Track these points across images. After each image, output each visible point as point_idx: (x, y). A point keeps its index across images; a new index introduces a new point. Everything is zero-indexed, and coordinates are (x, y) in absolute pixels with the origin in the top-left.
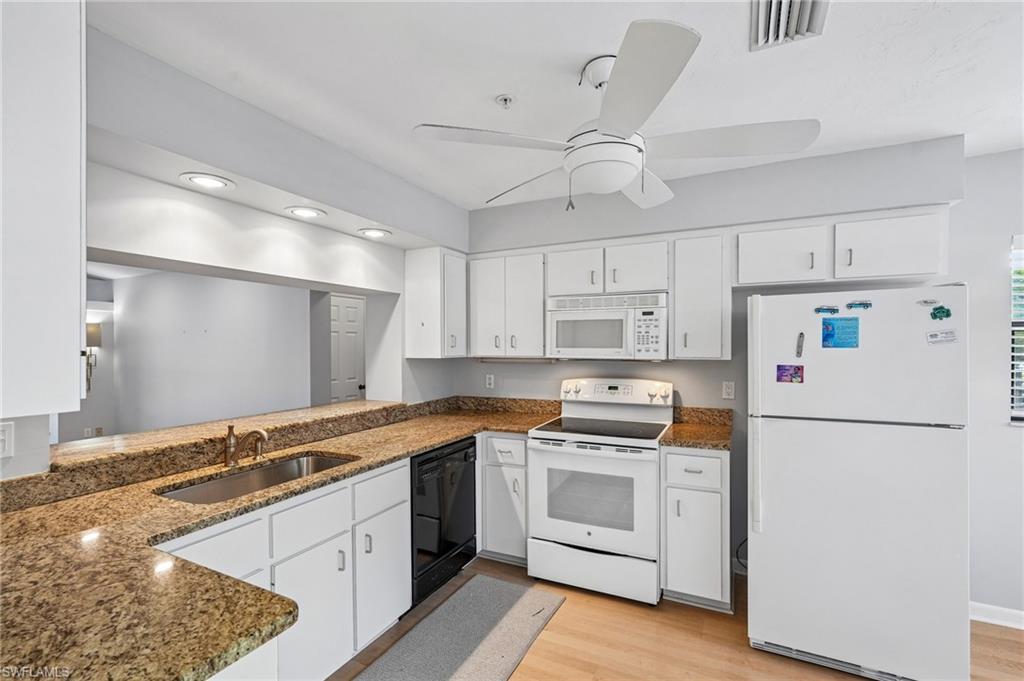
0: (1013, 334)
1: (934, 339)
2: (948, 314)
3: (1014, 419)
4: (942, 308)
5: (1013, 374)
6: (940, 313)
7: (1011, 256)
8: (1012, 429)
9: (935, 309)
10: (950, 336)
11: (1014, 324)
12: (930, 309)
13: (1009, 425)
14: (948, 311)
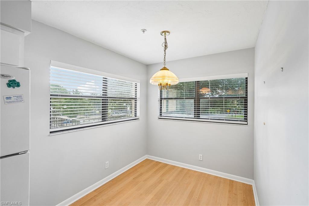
0: (51, 99)
1: (9, 100)
2: (18, 85)
3: (51, 132)
4: (14, 81)
5: (50, 115)
6: (13, 84)
7: (50, 72)
8: (50, 137)
9: (10, 81)
10: (19, 98)
11: (51, 95)
12: (6, 81)
13: (49, 135)
14: (18, 83)
